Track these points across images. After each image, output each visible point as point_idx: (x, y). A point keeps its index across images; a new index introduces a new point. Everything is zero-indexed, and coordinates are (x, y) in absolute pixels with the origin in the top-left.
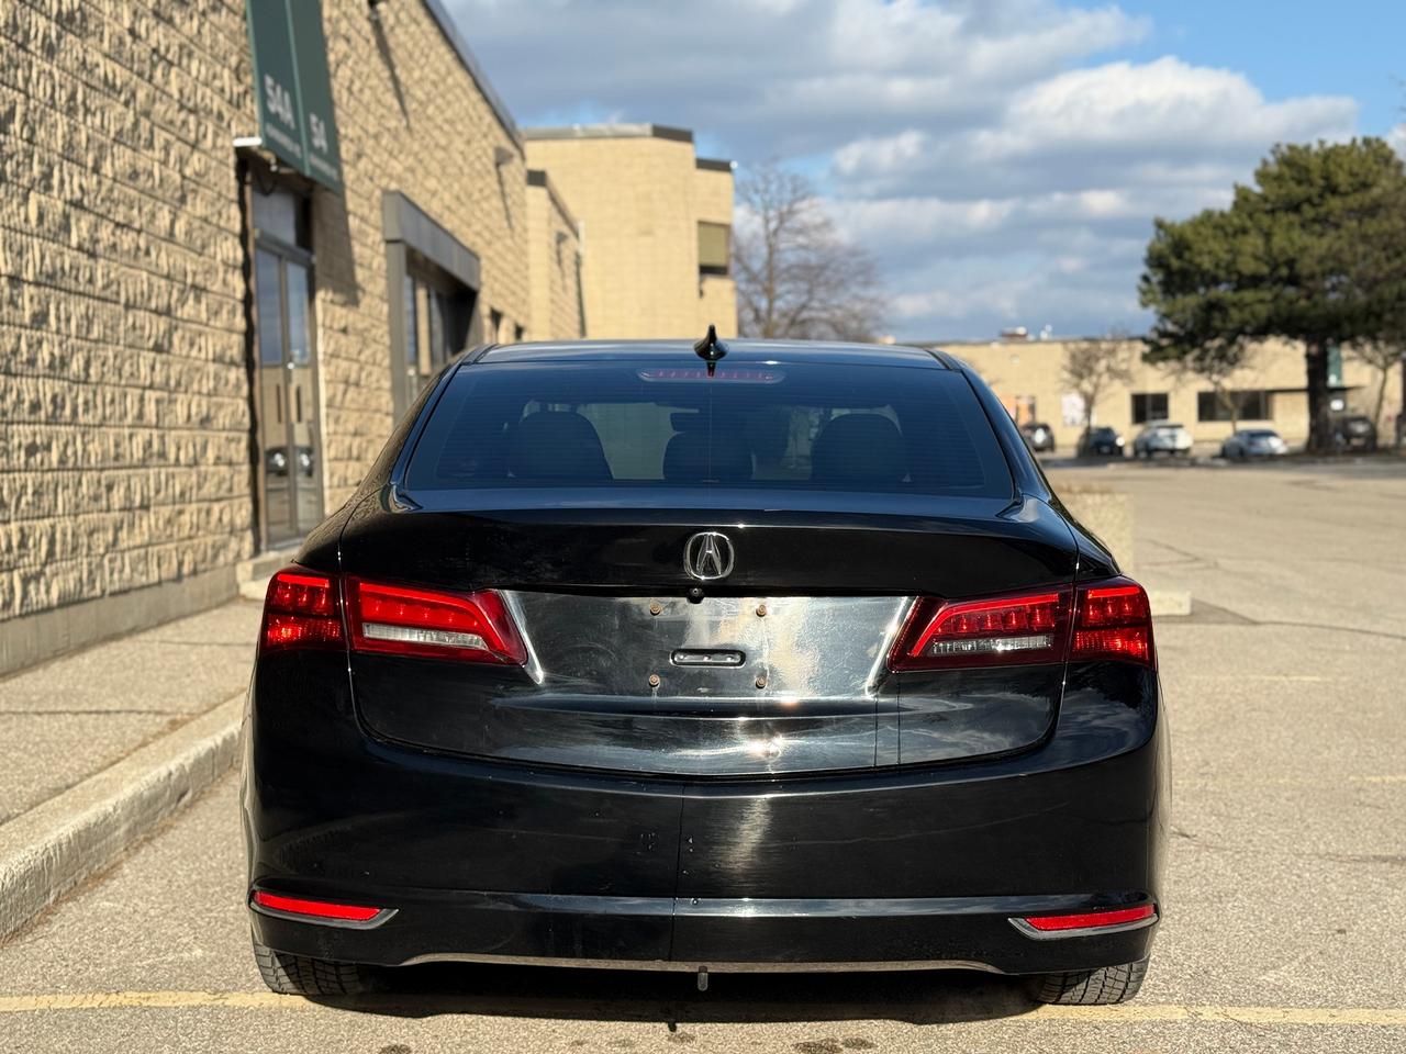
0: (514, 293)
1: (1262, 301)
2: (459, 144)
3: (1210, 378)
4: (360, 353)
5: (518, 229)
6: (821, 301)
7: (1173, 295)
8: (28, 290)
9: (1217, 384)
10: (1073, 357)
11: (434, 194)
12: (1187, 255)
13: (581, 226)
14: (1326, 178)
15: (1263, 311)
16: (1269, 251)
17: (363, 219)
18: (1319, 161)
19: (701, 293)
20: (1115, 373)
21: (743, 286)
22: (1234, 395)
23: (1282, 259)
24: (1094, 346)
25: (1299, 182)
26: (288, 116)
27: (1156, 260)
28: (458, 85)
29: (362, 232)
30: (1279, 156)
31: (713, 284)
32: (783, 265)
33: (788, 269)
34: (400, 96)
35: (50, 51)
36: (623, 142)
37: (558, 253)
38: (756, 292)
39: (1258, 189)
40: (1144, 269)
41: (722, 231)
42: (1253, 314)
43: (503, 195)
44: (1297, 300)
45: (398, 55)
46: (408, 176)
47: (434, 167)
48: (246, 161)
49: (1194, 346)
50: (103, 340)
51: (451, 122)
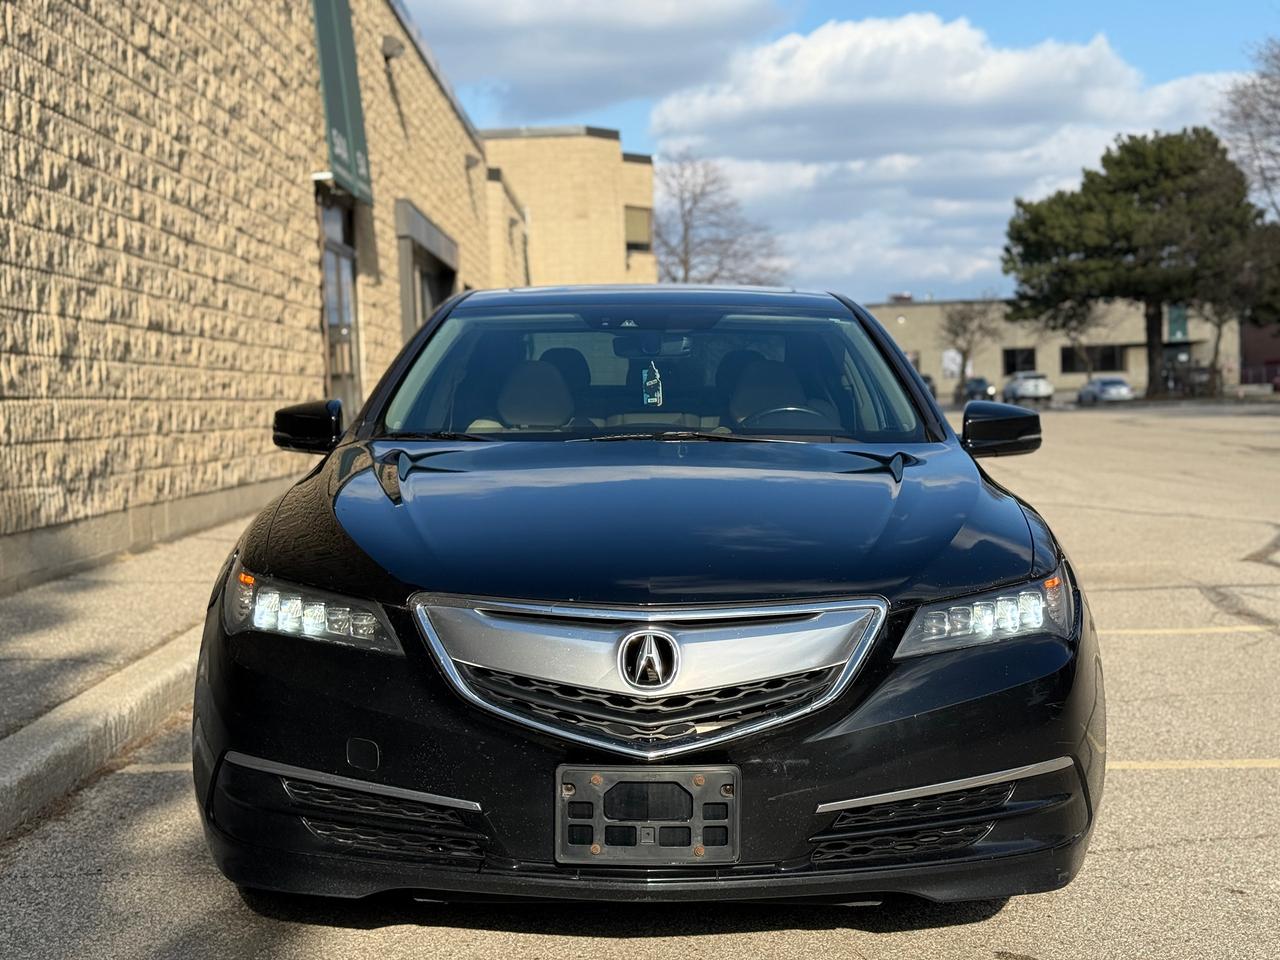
0: (479, 271)
1: (1104, 269)
2: (441, 155)
3: (1068, 335)
4: (383, 321)
5: (482, 218)
6: (730, 270)
7: (1031, 263)
8: (221, 286)
9: (1074, 339)
10: (950, 318)
11: (425, 197)
12: (1042, 229)
13: (527, 211)
14: (1160, 163)
15: (1105, 278)
16: (1110, 225)
17: (384, 222)
18: (1154, 148)
19: (628, 267)
20: (986, 331)
21: (663, 258)
22: (1090, 349)
23: (1120, 233)
24: (968, 308)
25: (1137, 167)
26: (345, 156)
27: (1016, 234)
28: (440, 109)
29: (383, 232)
30: (1121, 144)
31: (638, 258)
32: (697, 240)
33: (702, 243)
34: (403, 125)
35: (226, 131)
36: (562, 141)
37: (511, 234)
38: (673, 264)
39: (1103, 172)
40: (1006, 241)
41: (645, 214)
42: (1097, 280)
43: (471, 192)
44: (1134, 268)
45: (403, 94)
46: (410, 186)
47: (426, 176)
48: (320, 187)
49: (1048, 307)
50: (252, 317)
51: (435, 140)
